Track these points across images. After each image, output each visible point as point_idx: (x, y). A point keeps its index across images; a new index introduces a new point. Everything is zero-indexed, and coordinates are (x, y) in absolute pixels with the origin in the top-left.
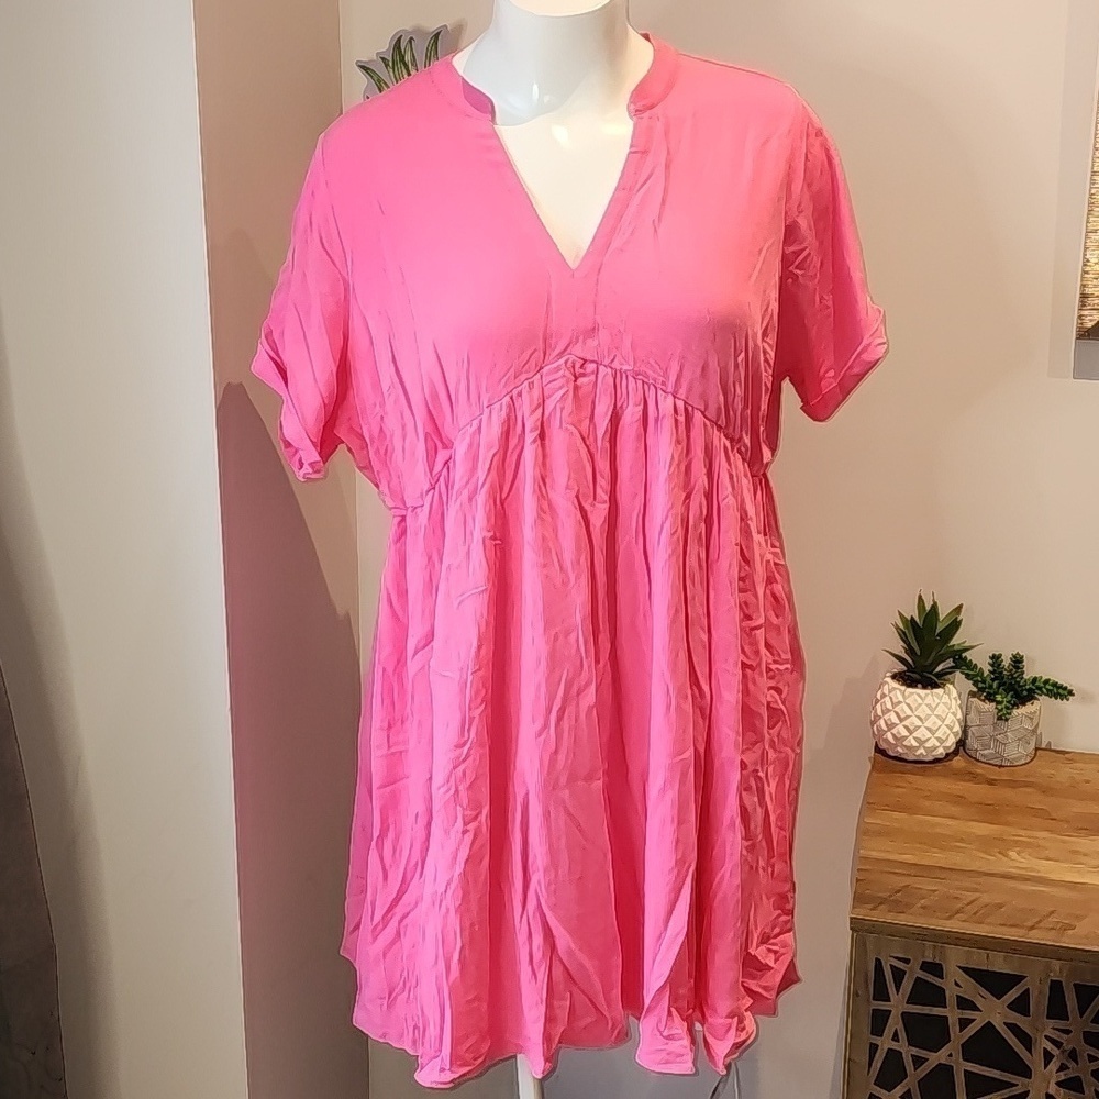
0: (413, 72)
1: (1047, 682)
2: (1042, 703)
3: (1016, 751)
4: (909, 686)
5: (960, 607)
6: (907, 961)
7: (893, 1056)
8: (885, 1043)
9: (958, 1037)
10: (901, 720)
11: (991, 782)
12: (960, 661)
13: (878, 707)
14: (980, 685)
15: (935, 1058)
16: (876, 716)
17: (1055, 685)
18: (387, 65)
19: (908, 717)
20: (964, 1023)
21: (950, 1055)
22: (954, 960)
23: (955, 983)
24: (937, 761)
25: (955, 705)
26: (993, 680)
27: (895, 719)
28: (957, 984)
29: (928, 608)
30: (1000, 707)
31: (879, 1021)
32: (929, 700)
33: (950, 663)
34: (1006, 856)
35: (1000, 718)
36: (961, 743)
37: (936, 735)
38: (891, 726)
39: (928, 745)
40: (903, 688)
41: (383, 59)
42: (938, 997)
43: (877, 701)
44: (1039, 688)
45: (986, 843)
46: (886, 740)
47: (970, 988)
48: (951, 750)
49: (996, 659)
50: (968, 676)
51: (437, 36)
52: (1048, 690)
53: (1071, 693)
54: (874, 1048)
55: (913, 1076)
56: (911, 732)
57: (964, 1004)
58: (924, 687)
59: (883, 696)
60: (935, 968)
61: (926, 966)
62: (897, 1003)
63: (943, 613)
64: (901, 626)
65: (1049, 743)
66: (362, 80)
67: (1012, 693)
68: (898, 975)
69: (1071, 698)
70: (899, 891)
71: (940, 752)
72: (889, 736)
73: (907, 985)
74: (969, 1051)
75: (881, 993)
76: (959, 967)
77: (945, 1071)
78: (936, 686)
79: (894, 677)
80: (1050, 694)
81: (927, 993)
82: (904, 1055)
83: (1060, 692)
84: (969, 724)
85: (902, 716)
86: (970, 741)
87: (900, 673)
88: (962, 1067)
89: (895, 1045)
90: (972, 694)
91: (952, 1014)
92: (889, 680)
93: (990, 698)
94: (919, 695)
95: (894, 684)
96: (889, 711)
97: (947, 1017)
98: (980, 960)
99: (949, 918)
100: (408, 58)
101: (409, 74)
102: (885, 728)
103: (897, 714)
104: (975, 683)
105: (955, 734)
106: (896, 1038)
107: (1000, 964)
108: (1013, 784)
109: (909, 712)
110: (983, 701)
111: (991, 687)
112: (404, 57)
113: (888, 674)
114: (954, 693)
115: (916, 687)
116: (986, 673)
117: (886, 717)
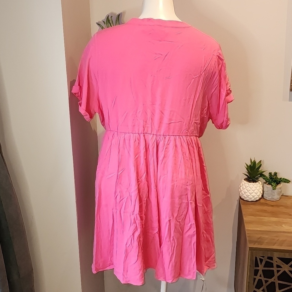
0: (112, 25)
1: (283, 179)
2: (282, 184)
3: (276, 197)
4: (249, 182)
5: (261, 161)
6: (263, 257)
7: (260, 281)
8: (258, 278)
9: (276, 275)
10: (248, 191)
11: (272, 206)
12: (262, 175)
13: (241, 188)
14: (267, 181)
15: (270, 281)
16: (241, 190)
17: (286, 180)
18: (105, 23)
19: (250, 190)
20: (278, 271)
21: (275, 279)
22: (276, 256)
23: (276, 261)
24: (257, 201)
25: (261, 186)
26: (270, 179)
27: (247, 191)
28: (276, 262)
29: (253, 161)
30: (273, 186)
31: (256, 272)
32: (255, 186)
33: (259, 175)
34: (282, 226)
35: (273, 189)
36: (263, 196)
37: (257, 194)
38: (245, 193)
39: (255, 197)
40: (248, 183)
41: (104, 22)
42: (272, 265)
43: (241, 186)
44: (282, 181)
45: (276, 223)
46: (244, 197)
47: (280, 263)
48: (260, 198)
49: (270, 174)
50: (264, 179)
51: (119, 15)
52: (284, 181)
53: (290, 181)
54: (255, 279)
55: (265, 285)
56: (251, 194)
57: (278, 266)
58: (253, 182)
59: (242, 185)
60: (271, 258)
61: (269, 258)
62: (261, 268)
63: (257, 162)
64: (246, 167)
65: (283, 194)
66: (98, 27)
67: (276, 183)
68: (261, 260)
69: (290, 183)
70: (259, 239)
71: (258, 199)
72: (245, 195)
73: (264, 263)
74: (279, 278)
75: (257, 265)
76: (278, 258)
77: (273, 283)
78: (256, 182)
79: (245, 180)
80: (285, 182)
81: (269, 264)
82: (263, 280)
83: (287, 181)
84: (264, 190)
85: (248, 190)
86: (264, 195)
87: (246, 179)
88: (277, 282)
89: (260, 278)
90: (265, 183)
91: (275, 269)
92: (244, 181)
93: (270, 184)
94: (252, 184)
95: (245, 182)
96: (245, 189)
97: (274, 270)
98: (282, 255)
99: (274, 245)
100: (111, 22)
101: (111, 26)
102: (244, 193)
103: (247, 190)
104: (266, 180)
105: (261, 194)
106: (260, 276)
107: (287, 256)
108: (278, 206)
109: (250, 189)
110: (268, 184)
111: (270, 181)
112: (109, 21)
113: (244, 179)
114: (261, 183)
115: (251, 182)
116: (268, 178)
117: (244, 190)
